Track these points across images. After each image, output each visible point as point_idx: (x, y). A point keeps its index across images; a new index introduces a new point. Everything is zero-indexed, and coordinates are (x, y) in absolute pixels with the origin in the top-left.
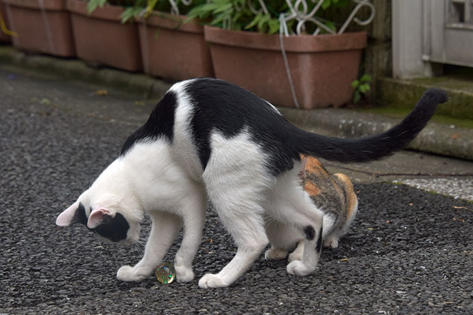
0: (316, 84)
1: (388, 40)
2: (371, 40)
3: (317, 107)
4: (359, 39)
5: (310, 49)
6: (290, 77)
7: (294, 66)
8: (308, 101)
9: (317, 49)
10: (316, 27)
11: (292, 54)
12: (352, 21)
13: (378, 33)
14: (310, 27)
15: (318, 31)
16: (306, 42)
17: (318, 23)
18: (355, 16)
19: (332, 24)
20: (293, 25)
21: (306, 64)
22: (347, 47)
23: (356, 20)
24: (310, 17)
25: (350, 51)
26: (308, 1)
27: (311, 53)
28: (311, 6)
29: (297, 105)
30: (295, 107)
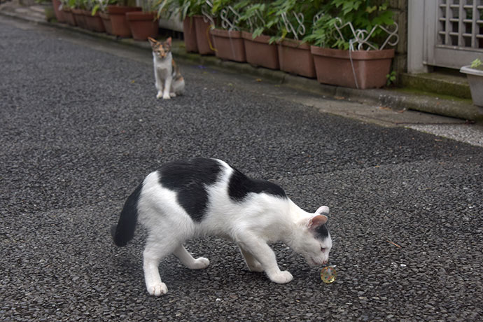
0: (367, 76)
1: (406, 53)
2: (397, 53)
3: (368, 88)
4: (391, 53)
5: (365, 58)
6: (354, 72)
7: (356, 67)
8: (363, 85)
9: (368, 58)
10: (368, 46)
11: (356, 61)
12: (387, 43)
13: (401, 49)
14: (365, 47)
15: (369, 48)
16: (363, 54)
17: (369, 44)
18: (389, 41)
19: (377, 45)
20: (356, 45)
21: (363, 66)
22: (385, 57)
23: (389, 43)
24: (365, 41)
25: (386, 59)
26: (364, 33)
27: (366, 60)
28: (366, 35)
29: (358, 87)
30: (356, 88)
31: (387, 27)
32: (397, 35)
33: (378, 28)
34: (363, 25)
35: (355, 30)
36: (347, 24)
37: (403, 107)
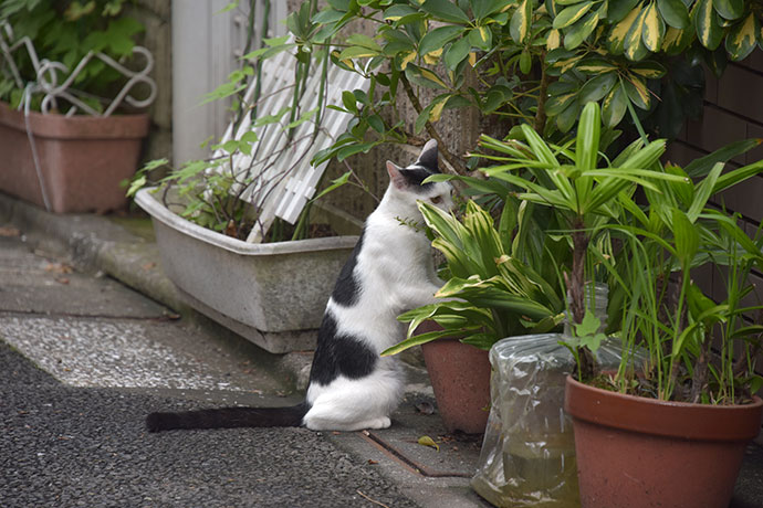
0: (68, 181)
1: (170, 130)
2: (154, 127)
3: (71, 211)
4: (134, 126)
5: (58, 133)
6: (38, 168)
7: (42, 155)
8: (58, 203)
9: (67, 134)
10: (70, 105)
11: (39, 139)
12: (123, 100)
13: (161, 119)
14: (62, 105)
15: (73, 110)
16: (53, 124)
17: (72, 99)
18: (129, 93)
19: (97, 101)
20: (38, 96)
21: (55, 152)
22: (116, 134)
23: (129, 99)
24: (60, 90)
25: (121, 139)
26: (57, 70)
27: (63, 140)
28: (62, 77)
29: (47, 205)
30: (45, 209)
31: (122, 60)
32: (150, 81)
33: (94, 60)
34: (59, 49)
35: (40, 59)
36: (20, 42)
37: (99, 268)
